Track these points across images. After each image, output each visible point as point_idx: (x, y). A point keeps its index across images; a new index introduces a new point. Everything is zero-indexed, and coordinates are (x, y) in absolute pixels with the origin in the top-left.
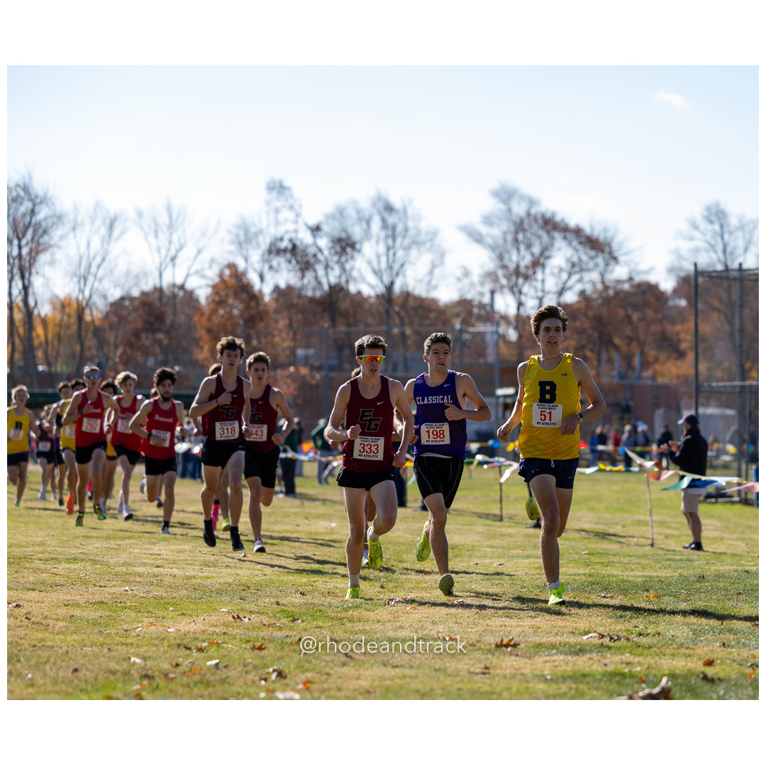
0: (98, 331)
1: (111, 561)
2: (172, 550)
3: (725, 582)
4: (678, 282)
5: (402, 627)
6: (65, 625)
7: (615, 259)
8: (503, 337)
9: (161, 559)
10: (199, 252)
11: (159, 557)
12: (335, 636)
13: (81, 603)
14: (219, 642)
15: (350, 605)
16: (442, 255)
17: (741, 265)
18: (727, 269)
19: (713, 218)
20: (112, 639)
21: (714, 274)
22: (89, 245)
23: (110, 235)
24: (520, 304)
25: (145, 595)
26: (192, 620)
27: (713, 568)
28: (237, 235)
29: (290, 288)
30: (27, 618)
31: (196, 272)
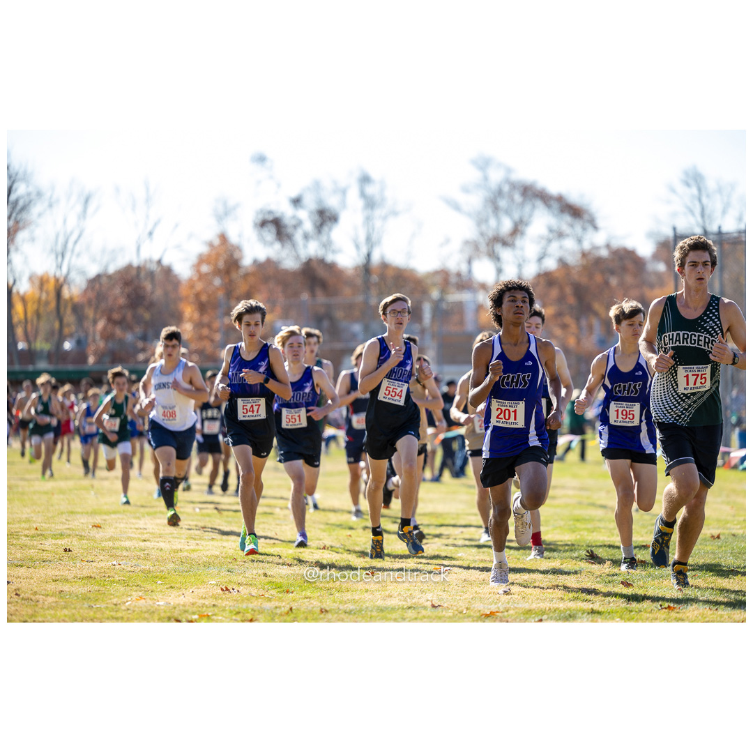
0: (77, 309)
1: (97, 536)
2: (157, 525)
3: (712, 545)
4: (658, 248)
5: (391, 596)
6: (55, 600)
7: (596, 228)
8: (480, 307)
9: (147, 533)
11: (145, 531)
12: (324, 606)
13: (69, 578)
14: (210, 614)
17: (720, 227)
18: (706, 233)
19: (692, 182)
20: (103, 614)
22: (65, 221)
23: (85, 210)
24: (499, 271)
25: (132, 569)
26: (181, 593)
29: (269, 261)
30: (16, 594)
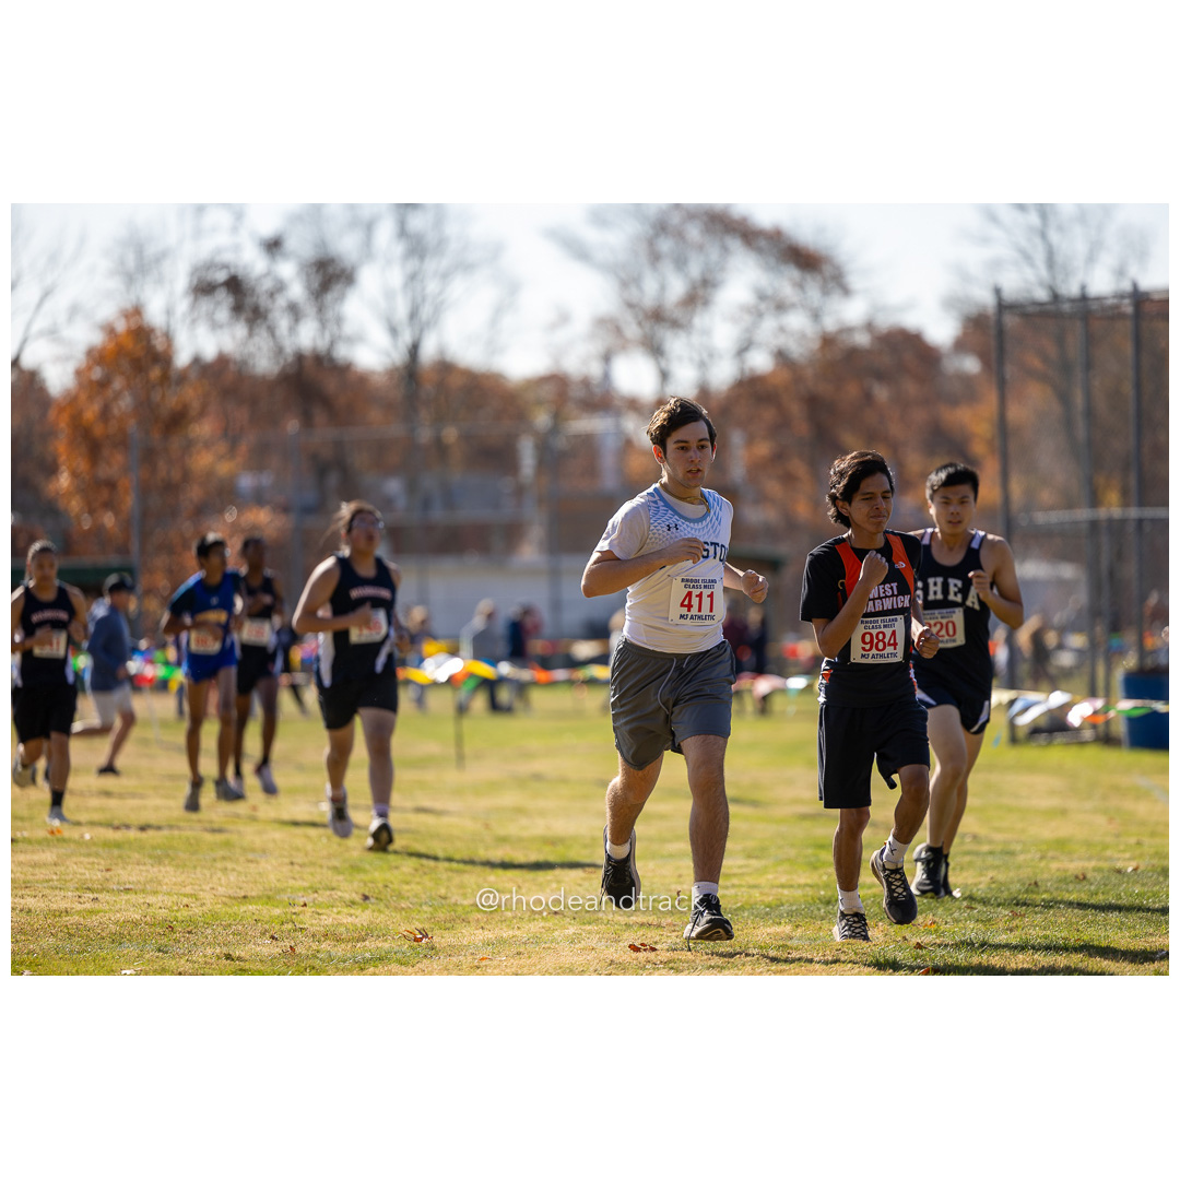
4: (965, 327)
7: (846, 291)
8: (628, 444)
10: (47, 294)
15: (368, 955)
16: (513, 288)
17: (1083, 288)
18: (1056, 297)
21: (1031, 309)
24: (664, 376)
27: (1054, 865)
28: (122, 263)
29: (222, 361)
31: (42, 334)
